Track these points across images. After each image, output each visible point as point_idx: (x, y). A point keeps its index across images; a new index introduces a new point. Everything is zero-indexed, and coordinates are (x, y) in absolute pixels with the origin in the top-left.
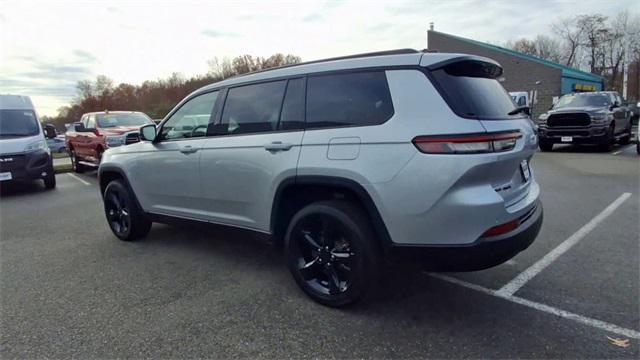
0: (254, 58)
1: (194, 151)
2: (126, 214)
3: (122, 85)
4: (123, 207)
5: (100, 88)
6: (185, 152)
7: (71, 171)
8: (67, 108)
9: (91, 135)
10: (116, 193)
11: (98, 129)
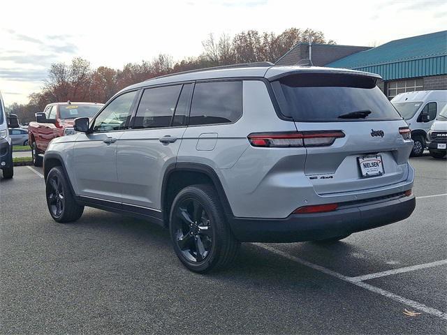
0: (261, 34)
1: (113, 142)
2: (62, 197)
3: (101, 69)
4: (61, 191)
5: (74, 72)
6: (108, 143)
7: (30, 164)
8: (38, 95)
9: (52, 126)
10: (56, 178)
11: (59, 120)
